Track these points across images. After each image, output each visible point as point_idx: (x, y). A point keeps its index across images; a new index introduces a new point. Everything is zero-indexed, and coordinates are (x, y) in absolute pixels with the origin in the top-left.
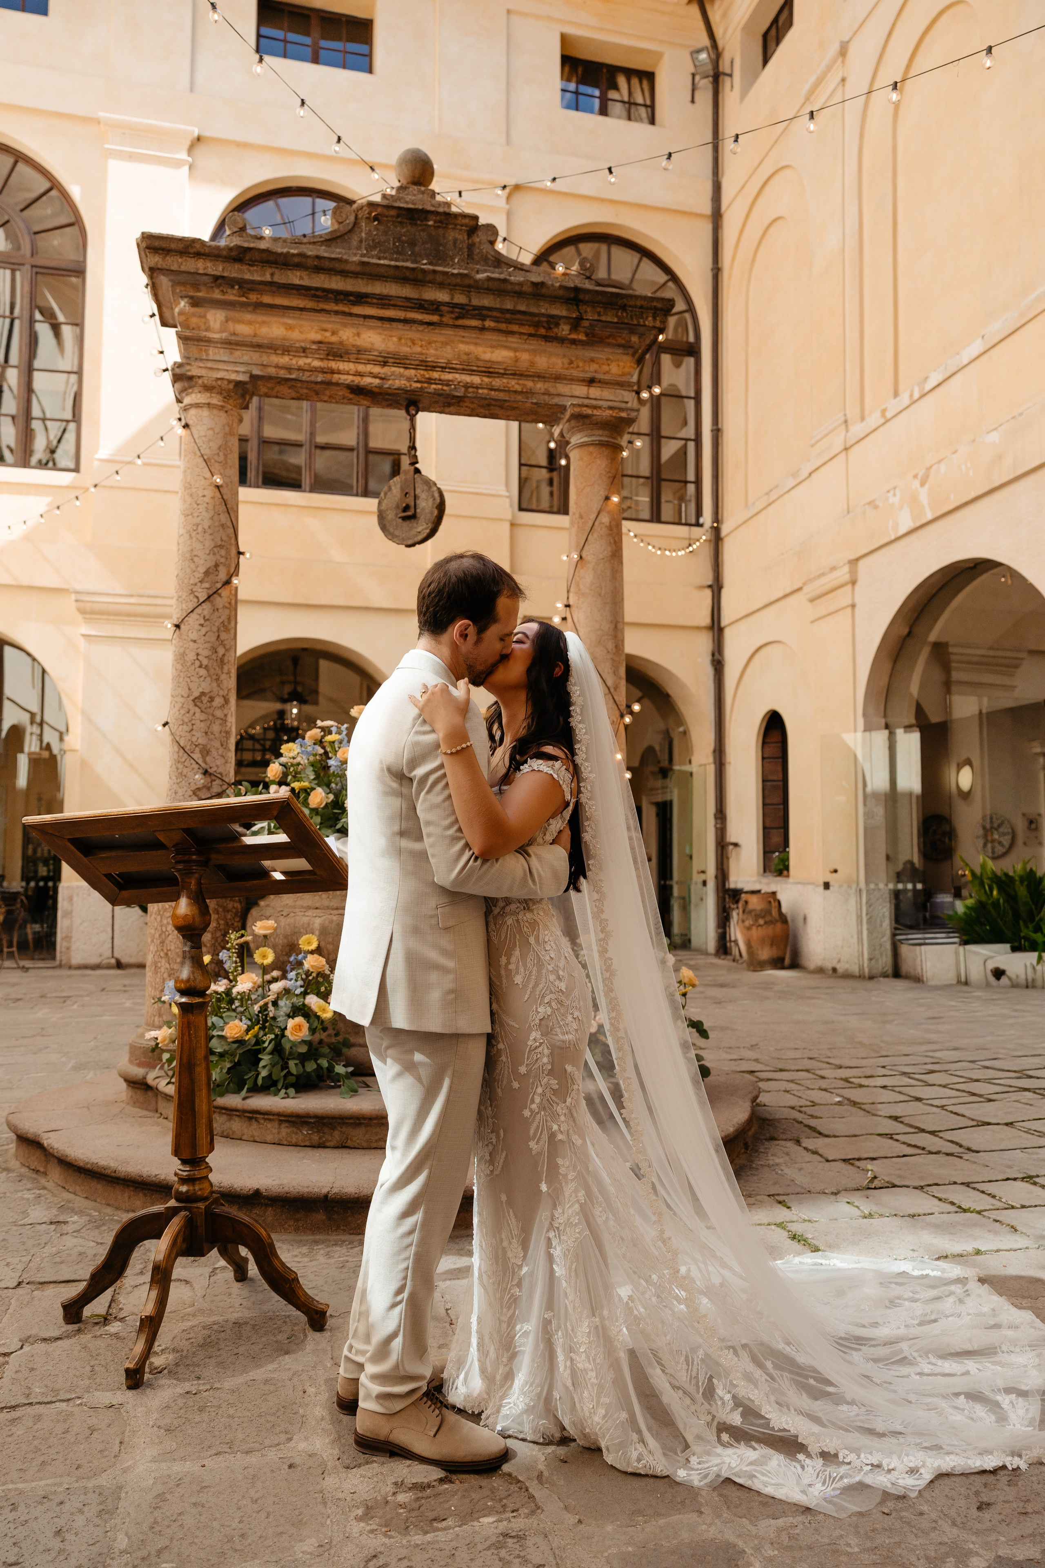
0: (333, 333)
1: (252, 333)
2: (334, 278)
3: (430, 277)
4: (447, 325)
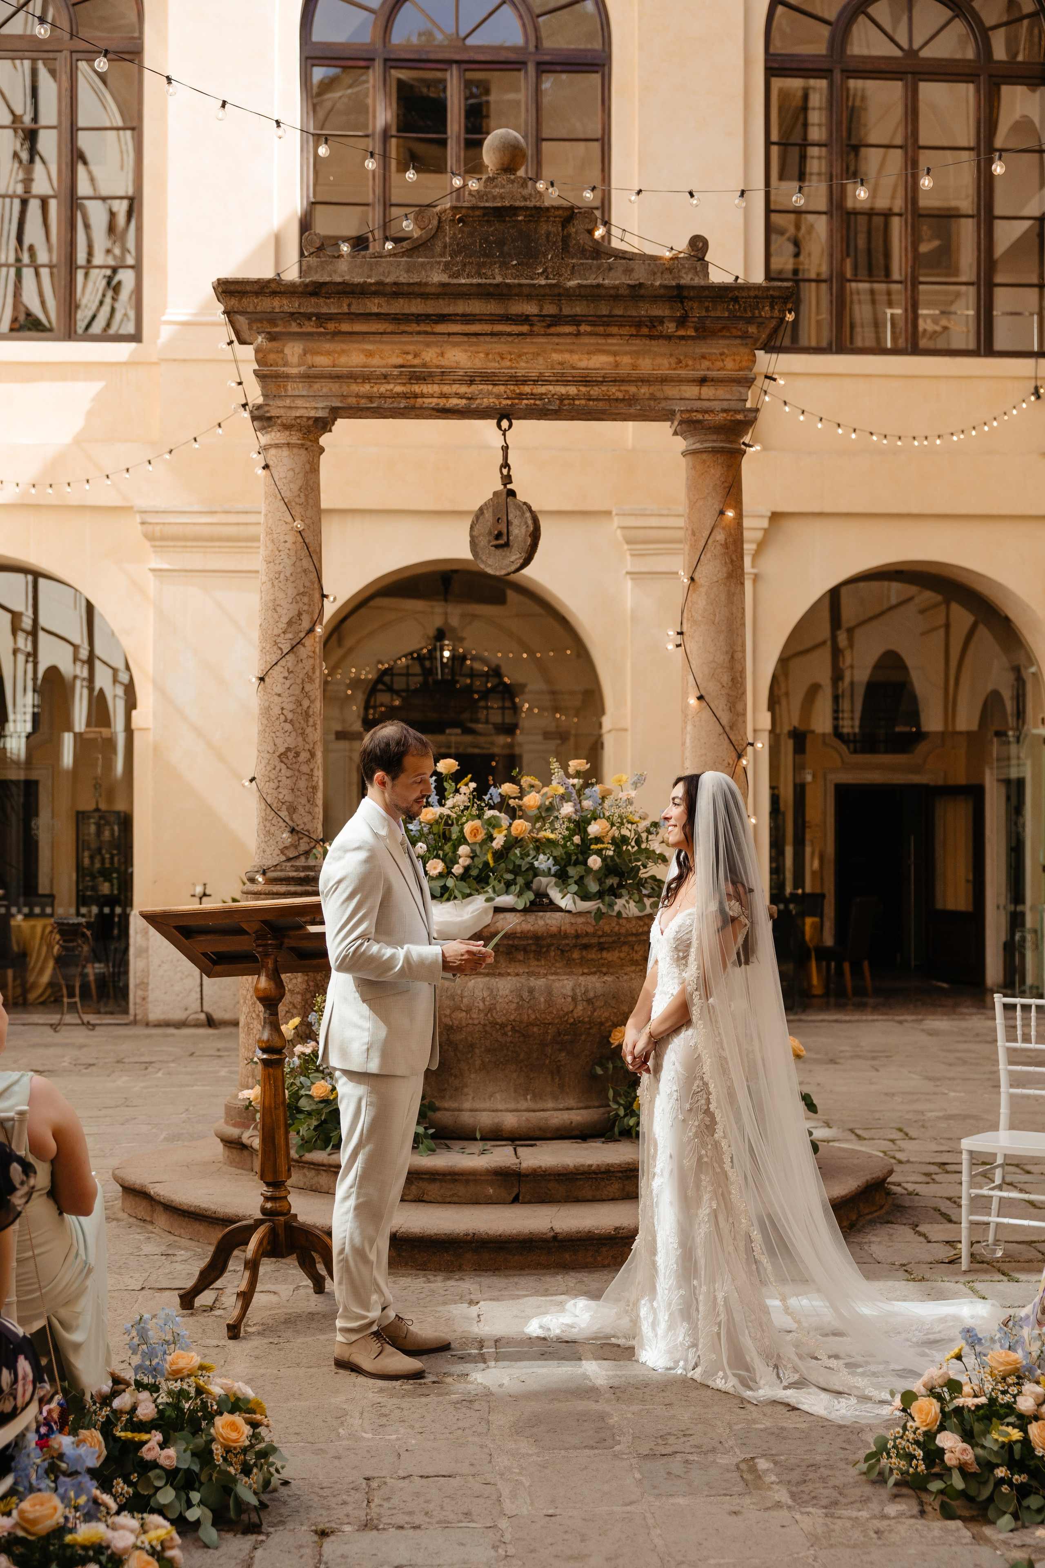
0: (416, 356)
1: (330, 363)
2: (414, 301)
3: (516, 291)
4: (538, 335)
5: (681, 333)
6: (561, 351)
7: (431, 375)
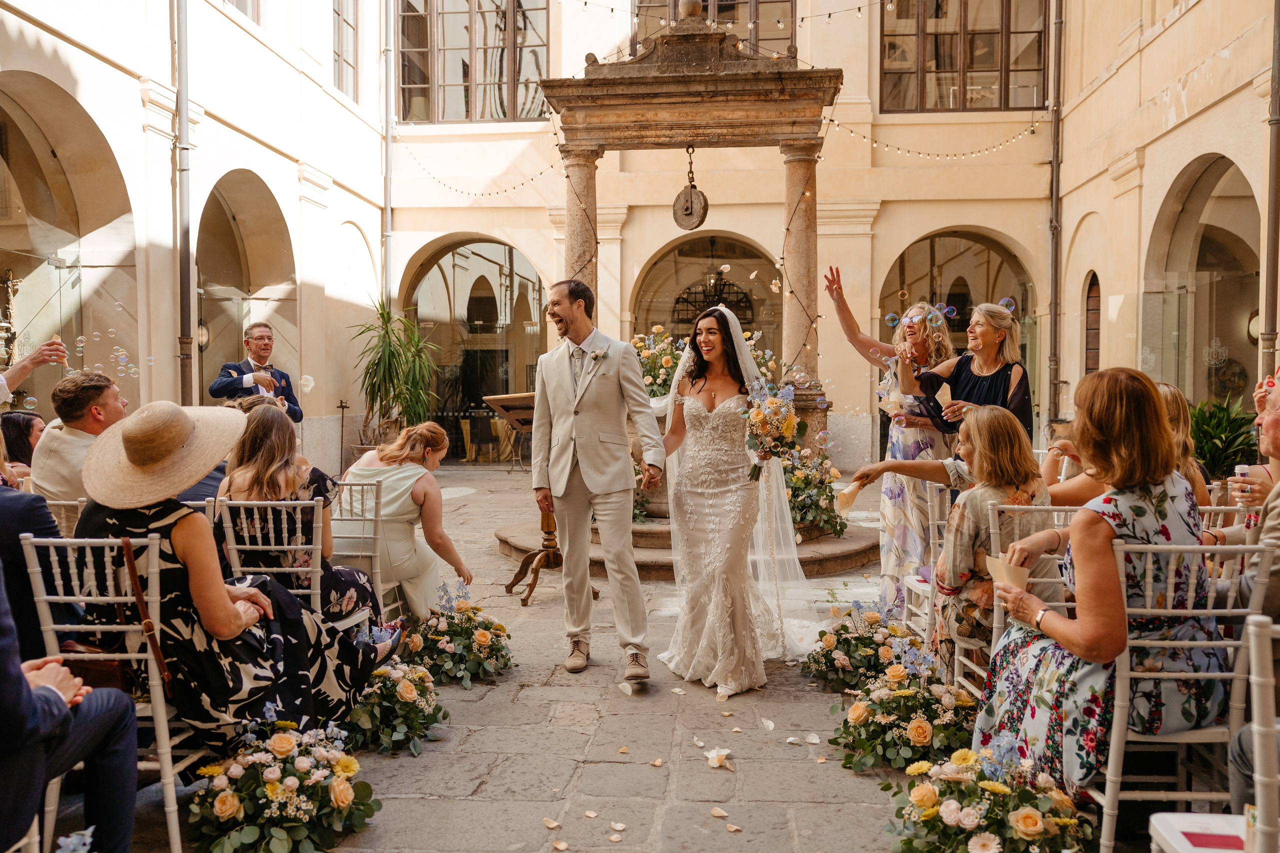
0: (643, 116)
1: (599, 121)
2: (640, 87)
4: (706, 102)
5: (782, 98)
6: (718, 110)
7: (650, 125)
